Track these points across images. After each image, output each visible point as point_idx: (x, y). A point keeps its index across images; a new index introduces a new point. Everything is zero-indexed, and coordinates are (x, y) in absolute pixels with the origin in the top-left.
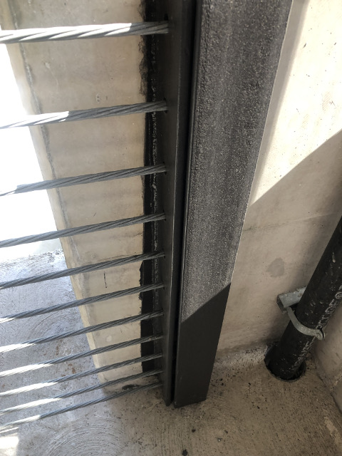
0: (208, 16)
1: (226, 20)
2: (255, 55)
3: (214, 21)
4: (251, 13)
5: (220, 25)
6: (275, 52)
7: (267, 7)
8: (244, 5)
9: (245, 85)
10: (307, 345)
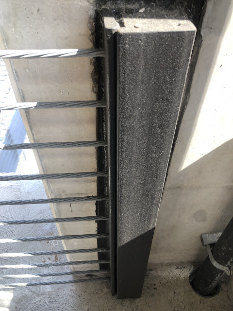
0: (125, 52)
1: (139, 55)
2: (164, 79)
3: (129, 55)
4: (158, 51)
5: (134, 58)
6: (181, 78)
7: (171, 47)
8: (153, 46)
9: (157, 100)
10: (219, 276)
